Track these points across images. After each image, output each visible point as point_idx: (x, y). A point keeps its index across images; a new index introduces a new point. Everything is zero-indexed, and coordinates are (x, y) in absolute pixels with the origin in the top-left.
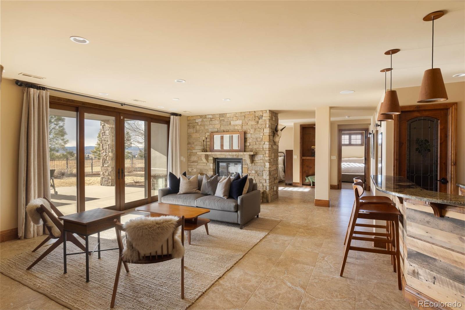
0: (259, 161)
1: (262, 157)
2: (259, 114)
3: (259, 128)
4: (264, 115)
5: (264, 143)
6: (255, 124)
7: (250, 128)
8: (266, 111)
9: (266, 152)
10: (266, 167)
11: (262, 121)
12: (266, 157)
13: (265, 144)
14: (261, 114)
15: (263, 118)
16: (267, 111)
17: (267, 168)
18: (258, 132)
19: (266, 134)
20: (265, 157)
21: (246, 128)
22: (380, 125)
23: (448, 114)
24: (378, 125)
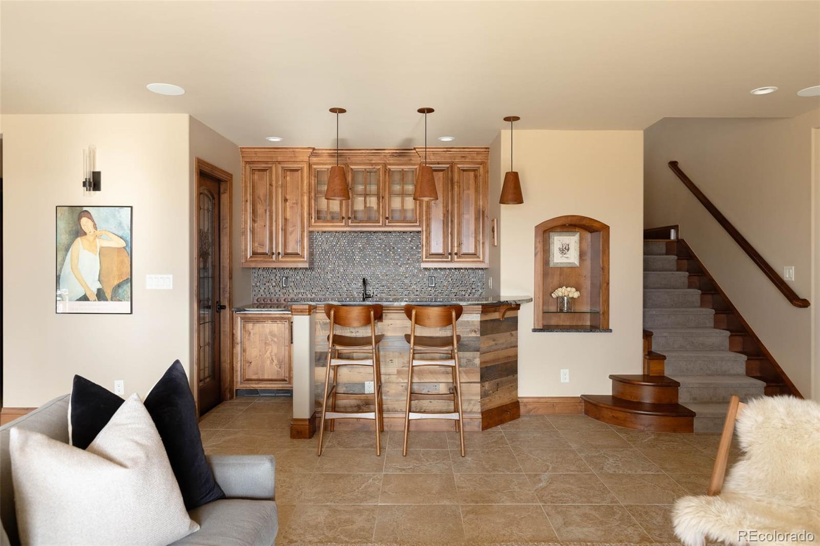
22: (94, 183)
23: (222, 191)
24: (90, 183)
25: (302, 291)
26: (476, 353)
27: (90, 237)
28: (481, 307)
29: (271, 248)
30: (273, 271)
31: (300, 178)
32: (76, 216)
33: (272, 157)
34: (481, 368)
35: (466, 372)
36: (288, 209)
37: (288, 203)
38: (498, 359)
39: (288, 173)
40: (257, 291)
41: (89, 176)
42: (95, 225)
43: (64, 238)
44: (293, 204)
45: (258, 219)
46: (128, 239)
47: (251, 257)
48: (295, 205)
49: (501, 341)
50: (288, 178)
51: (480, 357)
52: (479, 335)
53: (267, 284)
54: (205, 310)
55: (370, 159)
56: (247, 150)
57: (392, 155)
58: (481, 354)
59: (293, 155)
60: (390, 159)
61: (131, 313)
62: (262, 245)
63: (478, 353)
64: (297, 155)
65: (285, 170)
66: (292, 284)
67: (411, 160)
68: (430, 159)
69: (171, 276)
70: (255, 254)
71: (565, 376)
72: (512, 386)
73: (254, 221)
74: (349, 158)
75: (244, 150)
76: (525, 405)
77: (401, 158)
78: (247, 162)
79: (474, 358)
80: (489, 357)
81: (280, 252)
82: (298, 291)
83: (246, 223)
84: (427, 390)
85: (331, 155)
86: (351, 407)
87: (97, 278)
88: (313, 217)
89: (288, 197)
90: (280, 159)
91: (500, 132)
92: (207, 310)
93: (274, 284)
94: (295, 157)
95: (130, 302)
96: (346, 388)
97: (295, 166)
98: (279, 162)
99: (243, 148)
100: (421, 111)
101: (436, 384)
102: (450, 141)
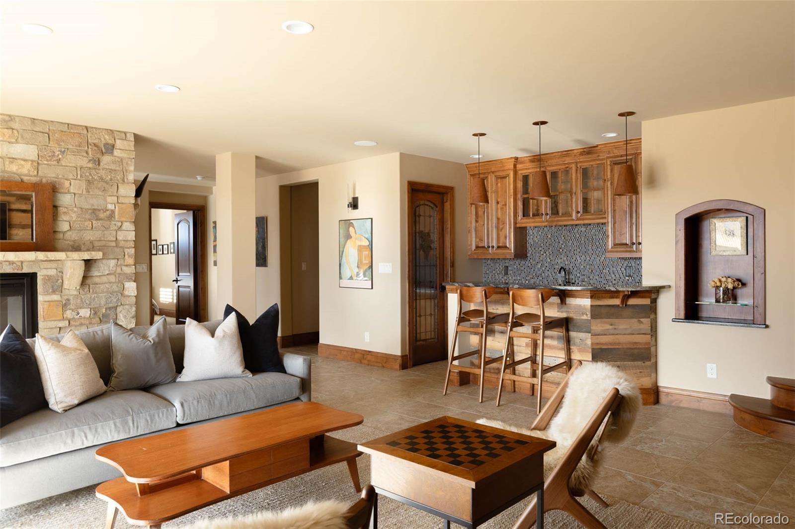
0: (104, 279)
1: (111, 266)
2: (103, 140)
3: (102, 179)
4: (119, 143)
5: (120, 224)
6: (90, 165)
7: (71, 177)
8: (125, 133)
9: (127, 251)
10: (126, 293)
11: (114, 162)
12: (127, 266)
13: (124, 228)
14: (108, 138)
15: (116, 153)
16: (128, 135)
17: (129, 296)
18: (100, 193)
19: (126, 201)
20: (121, 265)
21: (54, 176)
22: (354, 205)
23: (445, 201)
24: (351, 204)
25: (519, 278)
26: (587, 334)
27: (353, 239)
28: (589, 292)
29: (488, 242)
30: (498, 261)
31: (507, 182)
32: (347, 225)
33: (487, 169)
34: (592, 349)
35: (580, 351)
36: (499, 210)
37: (499, 205)
38: (619, 344)
39: (499, 180)
40: (487, 277)
41: (351, 200)
42: (355, 231)
43: (342, 240)
44: (503, 205)
45: (479, 219)
46: (370, 240)
47: (475, 250)
48: (504, 207)
49: (621, 327)
50: (499, 184)
51: (591, 338)
52: (590, 318)
53: (494, 272)
54: (427, 289)
55: (563, 160)
56: (471, 166)
57: (582, 154)
58: (592, 335)
59: (501, 165)
60: (581, 157)
61: (372, 288)
62: (481, 240)
63: (590, 334)
64: (504, 165)
65: (497, 178)
66: (511, 272)
67: (599, 156)
68: (613, 153)
69: (391, 264)
70: (477, 247)
71: (712, 371)
72: (641, 372)
73: (477, 221)
74: (546, 161)
75: (469, 166)
76: (668, 394)
77: (590, 156)
78: (471, 175)
79: (587, 339)
80: (604, 339)
81: (494, 245)
82: (515, 278)
83: (471, 223)
84: (549, 363)
85: (532, 161)
86: (494, 369)
87: (356, 265)
88: (520, 215)
89: (499, 200)
90: (493, 169)
91: (641, 123)
92: (429, 289)
93: (498, 272)
94: (503, 166)
95: (371, 282)
96: (491, 353)
97: (504, 174)
98: (493, 172)
99: (467, 164)
100: (536, 124)
101: (555, 359)
102: (616, 136)
